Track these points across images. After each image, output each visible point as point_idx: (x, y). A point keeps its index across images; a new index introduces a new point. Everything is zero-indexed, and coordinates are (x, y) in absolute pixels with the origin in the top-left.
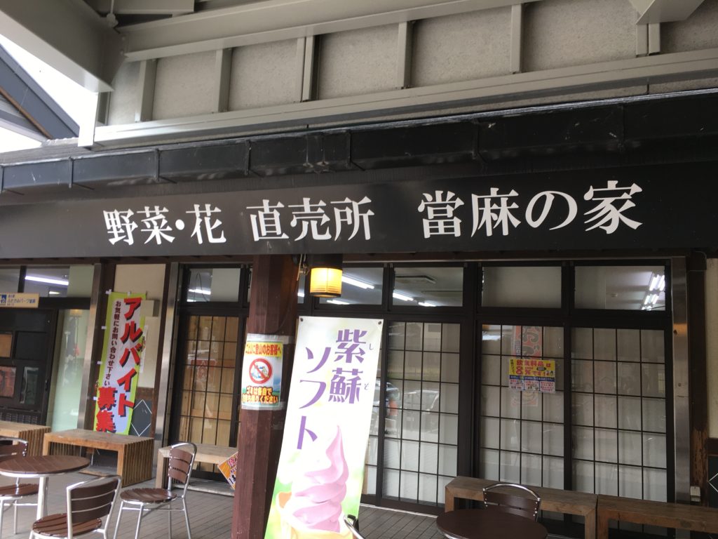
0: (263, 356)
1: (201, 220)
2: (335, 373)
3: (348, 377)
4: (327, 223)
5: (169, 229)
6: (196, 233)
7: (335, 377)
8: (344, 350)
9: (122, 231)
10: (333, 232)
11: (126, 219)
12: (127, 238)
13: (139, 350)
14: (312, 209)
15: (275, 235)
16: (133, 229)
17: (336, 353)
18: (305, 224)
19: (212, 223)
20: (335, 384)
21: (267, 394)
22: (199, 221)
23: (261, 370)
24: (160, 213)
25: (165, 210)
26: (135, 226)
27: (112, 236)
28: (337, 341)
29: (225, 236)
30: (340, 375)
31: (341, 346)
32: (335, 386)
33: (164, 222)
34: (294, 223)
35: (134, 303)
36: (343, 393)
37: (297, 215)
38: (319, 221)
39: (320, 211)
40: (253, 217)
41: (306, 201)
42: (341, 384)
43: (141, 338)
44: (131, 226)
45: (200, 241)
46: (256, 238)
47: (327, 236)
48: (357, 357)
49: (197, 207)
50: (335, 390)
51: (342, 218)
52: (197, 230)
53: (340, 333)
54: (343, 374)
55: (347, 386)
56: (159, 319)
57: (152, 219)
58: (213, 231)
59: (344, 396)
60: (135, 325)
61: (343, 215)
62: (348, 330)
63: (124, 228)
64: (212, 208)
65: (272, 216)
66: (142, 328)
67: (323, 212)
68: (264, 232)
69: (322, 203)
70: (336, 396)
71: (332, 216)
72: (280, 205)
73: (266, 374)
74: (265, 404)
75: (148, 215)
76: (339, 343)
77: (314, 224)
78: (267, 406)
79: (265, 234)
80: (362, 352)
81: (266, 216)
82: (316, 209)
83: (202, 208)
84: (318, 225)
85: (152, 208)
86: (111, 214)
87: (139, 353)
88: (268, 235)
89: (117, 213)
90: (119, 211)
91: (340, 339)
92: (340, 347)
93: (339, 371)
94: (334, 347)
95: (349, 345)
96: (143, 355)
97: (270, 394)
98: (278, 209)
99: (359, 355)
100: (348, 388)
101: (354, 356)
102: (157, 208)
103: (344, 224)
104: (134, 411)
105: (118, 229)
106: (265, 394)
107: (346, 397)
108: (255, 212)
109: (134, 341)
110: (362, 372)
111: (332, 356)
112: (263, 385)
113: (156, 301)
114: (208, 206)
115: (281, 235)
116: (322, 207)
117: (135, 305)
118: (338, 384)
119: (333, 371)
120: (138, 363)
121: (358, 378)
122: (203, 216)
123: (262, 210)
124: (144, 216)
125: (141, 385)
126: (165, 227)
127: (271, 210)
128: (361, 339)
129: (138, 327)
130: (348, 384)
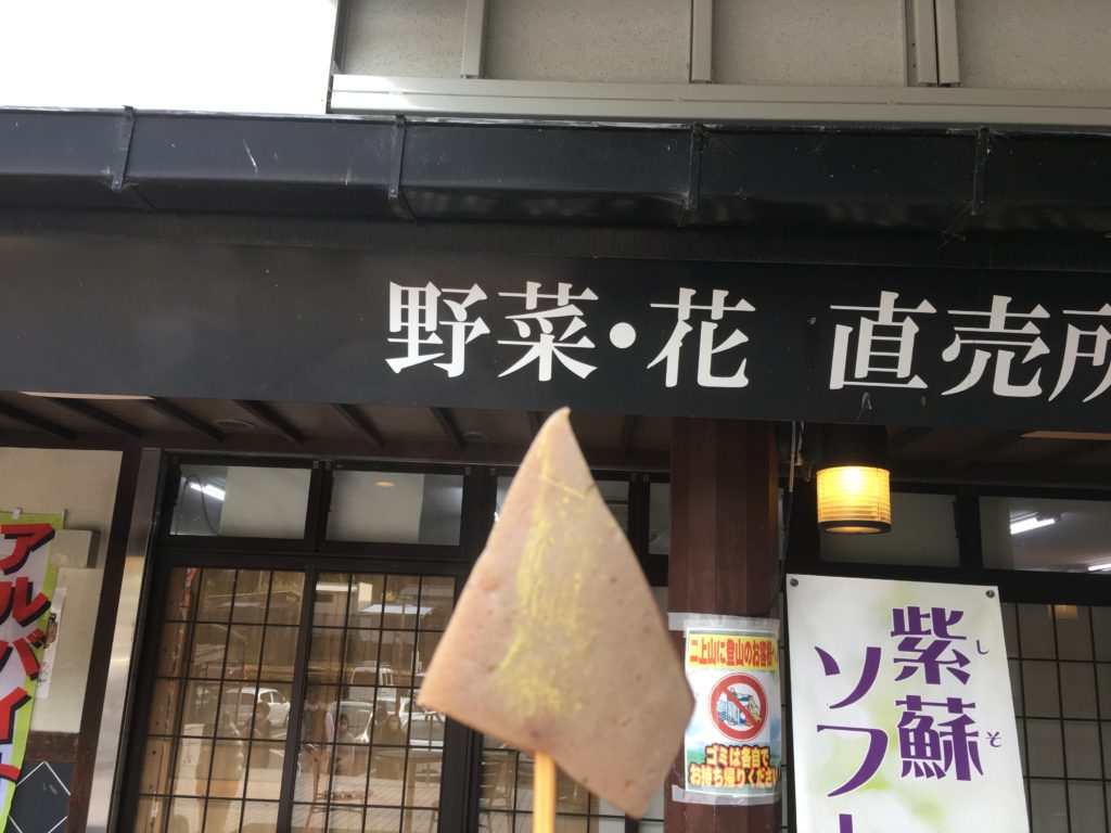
0: (746, 669)
1: (689, 329)
2: (904, 708)
3: (941, 717)
4: (1040, 360)
5: (586, 343)
6: (665, 361)
7: (907, 718)
8: (917, 655)
9: (435, 339)
10: (1048, 383)
11: (459, 311)
12: (448, 359)
13: (38, 645)
14: (1009, 323)
15: (892, 378)
16: (473, 336)
17: (896, 660)
18: (981, 358)
19: (719, 337)
20: (911, 735)
21: (762, 765)
22: (682, 329)
23: (744, 703)
24: (571, 302)
25: (589, 295)
26: (480, 328)
27: (402, 351)
28: (893, 634)
29: (747, 373)
30: (918, 713)
31: (907, 645)
32: (912, 739)
33: (577, 325)
34: (951, 354)
35: (30, 535)
36: (936, 755)
37: (964, 335)
38: (1021, 352)
39: (1030, 329)
40: (842, 333)
41: (1000, 303)
42: (927, 735)
43: (46, 616)
44: (468, 330)
45: (671, 380)
46: (837, 381)
47: (1033, 389)
48: (952, 670)
49: (686, 294)
50: (913, 748)
51: (1080, 350)
52: (671, 352)
53: (898, 614)
54: (926, 711)
55: (941, 739)
56: (98, 573)
57: (540, 316)
58: (714, 357)
59: (941, 764)
60: (31, 585)
61: (1087, 344)
62: (917, 609)
63: (445, 333)
64: (729, 301)
65: (898, 331)
66: (47, 594)
67: (1038, 331)
68: (862, 369)
69: (1040, 312)
70: (920, 762)
71: (1057, 345)
72: (926, 307)
73: (756, 712)
74: (759, 790)
75: (531, 304)
76: (901, 638)
77: (1005, 359)
78: (764, 795)
79: (865, 375)
80: (962, 660)
81: (877, 330)
82: (1021, 323)
83: (703, 297)
84: (1015, 364)
85: (549, 287)
86: (414, 292)
87: (38, 653)
88: (871, 377)
89: (432, 292)
90: (439, 287)
91: (899, 629)
92: (904, 646)
93: (914, 702)
94: (890, 647)
95: (926, 642)
96: (48, 656)
97: (765, 763)
98: (919, 319)
99: (956, 666)
100: (947, 744)
101: (942, 669)
102: (564, 289)
103: (1083, 365)
104: (16, 789)
105: (423, 334)
106: (758, 765)
107: (947, 765)
108: (853, 320)
109: (24, 623)
110: (972, 706)
111: (887, 670)
112: (751, 742)
113: (96, 533)
114: (719, 296)
115: (906, 380)
116: (1037, 321)
117: (32, 541)
118: (919, 732)
119: (898, 703)
120: (34, 675)
121: (969, 721)
122: (697, 319)
123: (874, 316)
124: (519, 306)
125: (41, 725)
126: (576, 337)
127: (898, 317)
128: (951, 630)
129: (37, 590)
130: (943, 734)
